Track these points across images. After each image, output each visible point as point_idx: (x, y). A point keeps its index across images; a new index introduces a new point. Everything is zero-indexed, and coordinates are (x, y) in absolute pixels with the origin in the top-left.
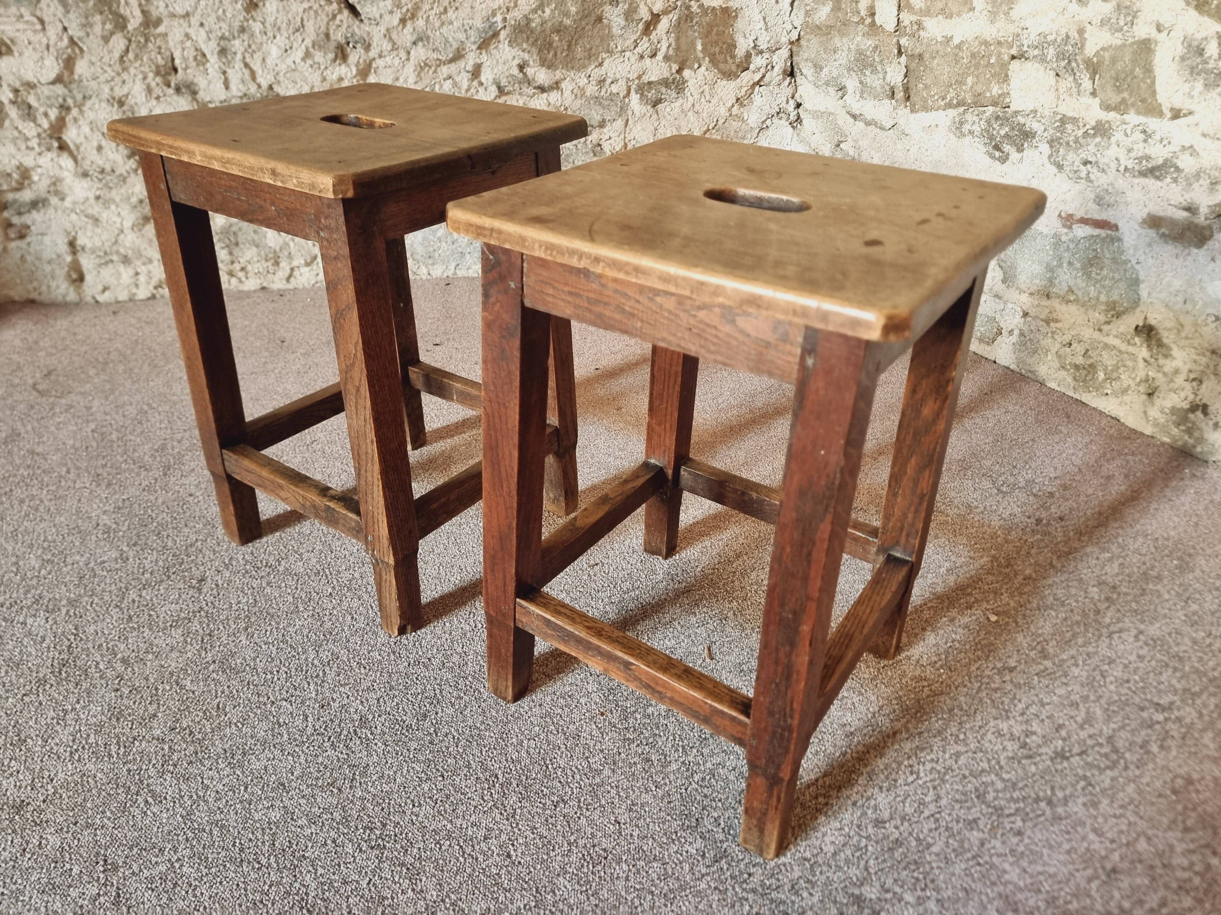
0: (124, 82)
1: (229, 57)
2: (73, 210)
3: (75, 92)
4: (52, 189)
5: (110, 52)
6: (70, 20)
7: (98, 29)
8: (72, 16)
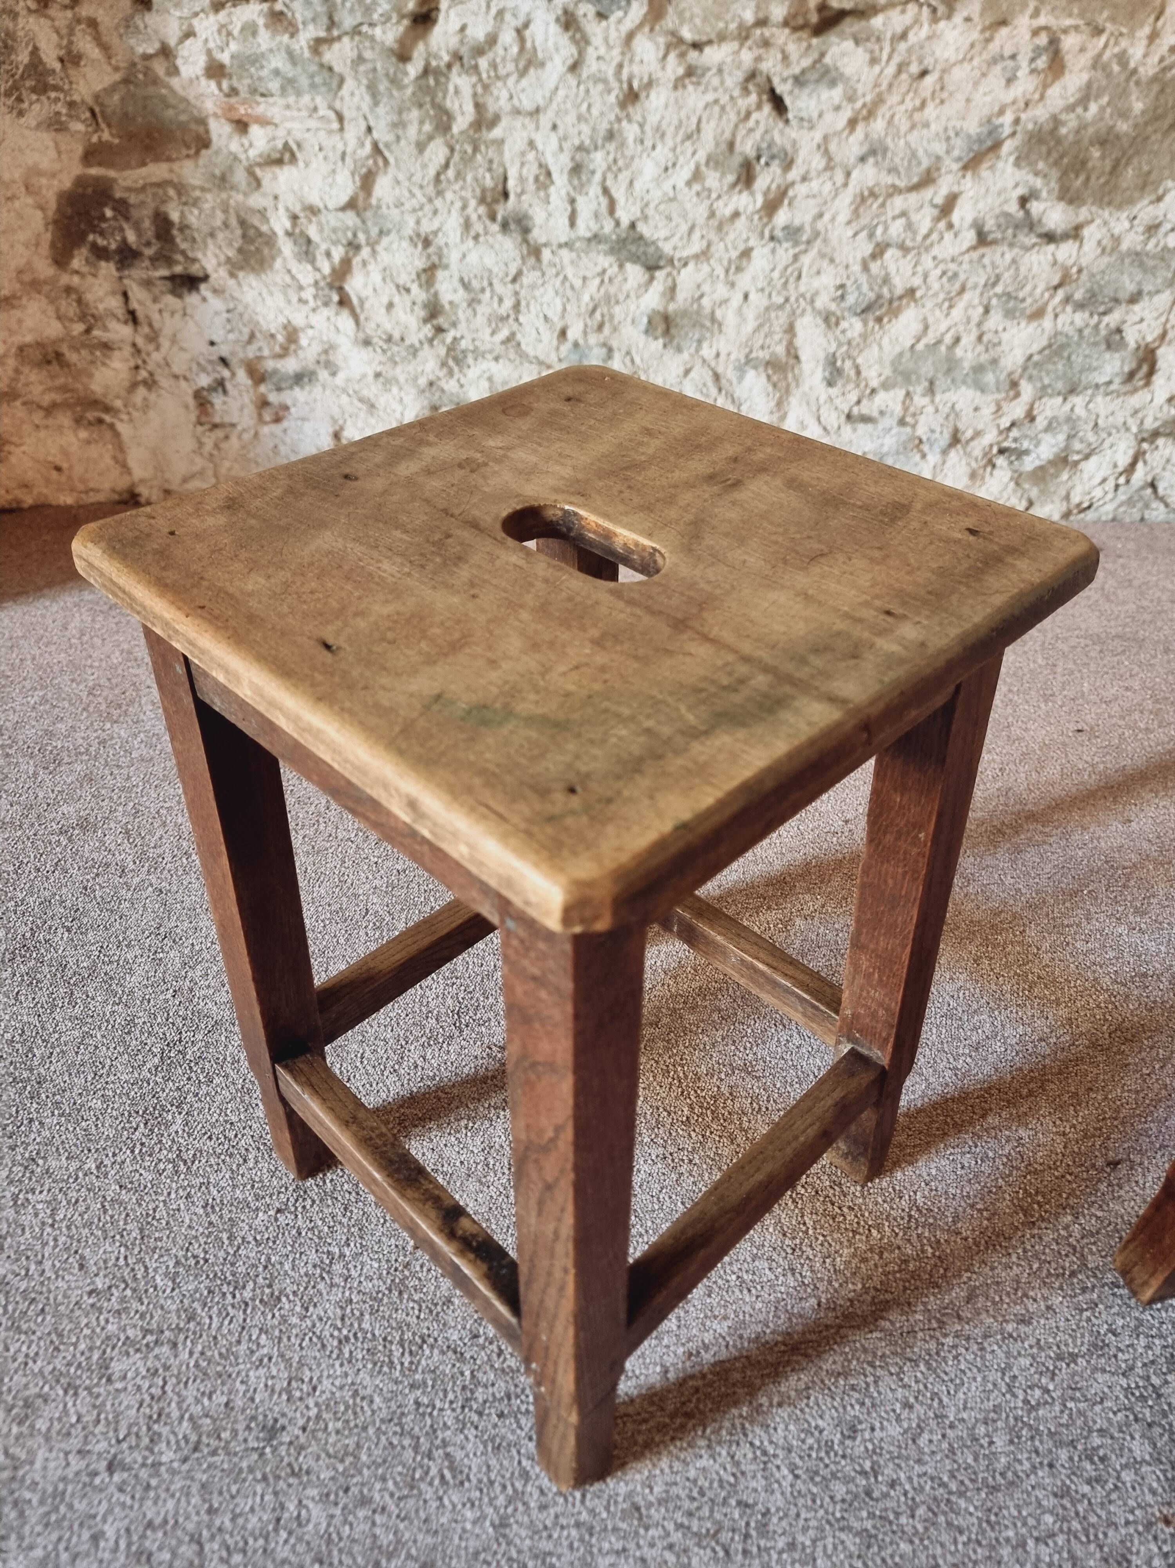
0: (435, 212)
1: (584, 178)
2: (344, 391)
3: (369, 223)
4: (323, 358)
5: (424, 166)
6: (377, 117)
7: (412, 132)
8: (381, 110)
